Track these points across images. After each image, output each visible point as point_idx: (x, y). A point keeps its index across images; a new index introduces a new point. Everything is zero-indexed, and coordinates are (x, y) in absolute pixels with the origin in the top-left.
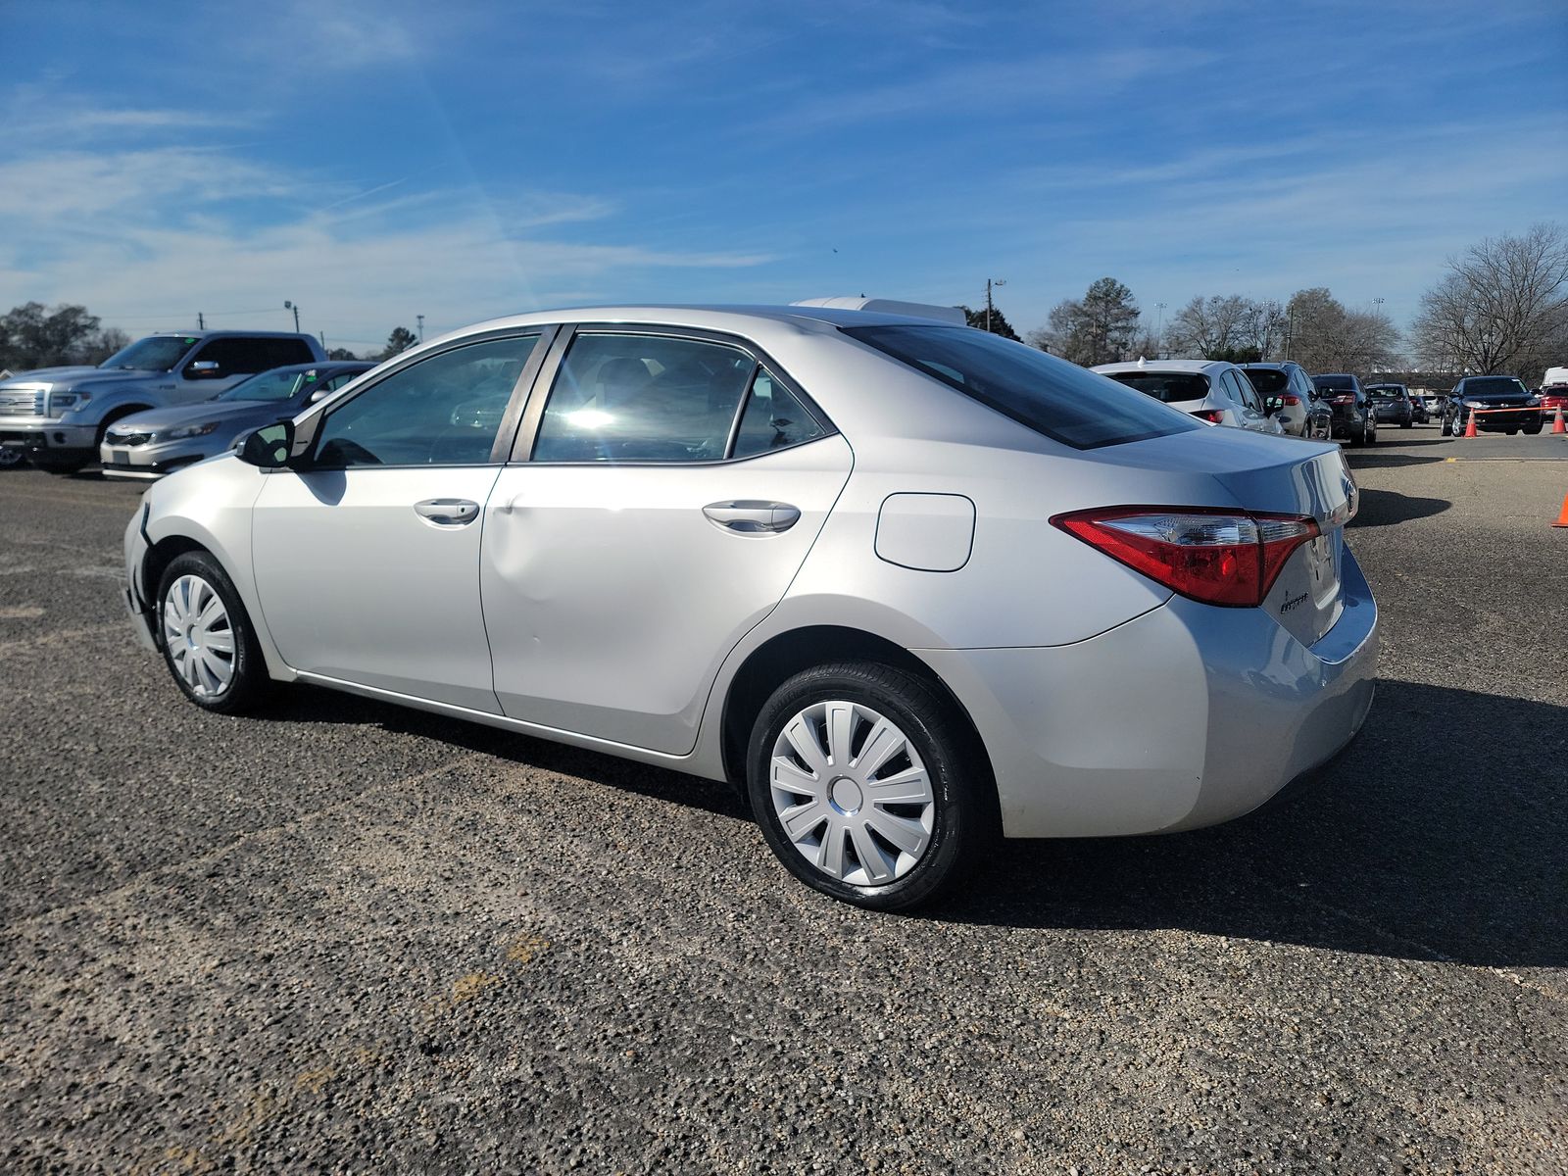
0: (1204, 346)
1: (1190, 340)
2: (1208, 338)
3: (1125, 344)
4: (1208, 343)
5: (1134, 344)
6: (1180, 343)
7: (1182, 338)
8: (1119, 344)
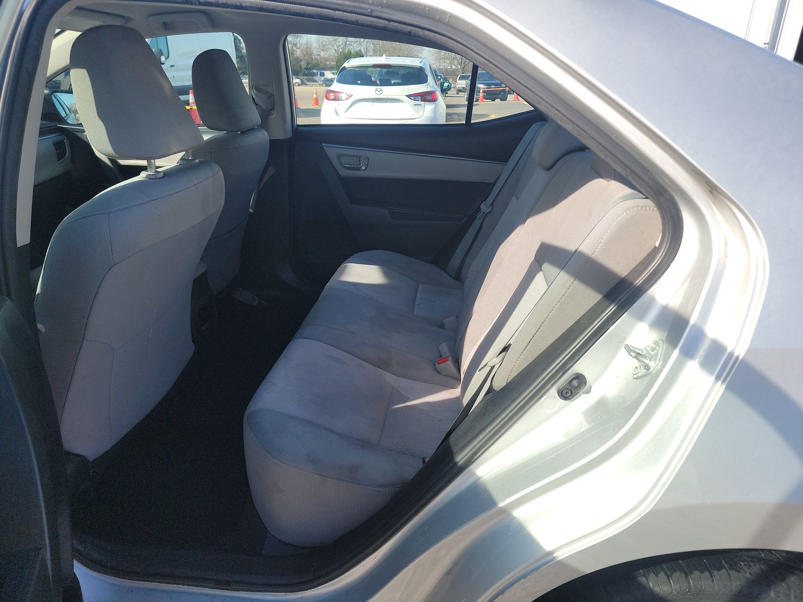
0: (336, 49)
1: (329, 44)
2: (338, 44)
3: (296, 44)
4: (338, 46)
5: (301, 45)
6: (324, 46)
7: (324, 43)
8: (293, 45)
